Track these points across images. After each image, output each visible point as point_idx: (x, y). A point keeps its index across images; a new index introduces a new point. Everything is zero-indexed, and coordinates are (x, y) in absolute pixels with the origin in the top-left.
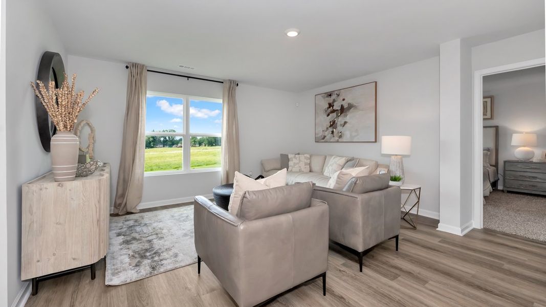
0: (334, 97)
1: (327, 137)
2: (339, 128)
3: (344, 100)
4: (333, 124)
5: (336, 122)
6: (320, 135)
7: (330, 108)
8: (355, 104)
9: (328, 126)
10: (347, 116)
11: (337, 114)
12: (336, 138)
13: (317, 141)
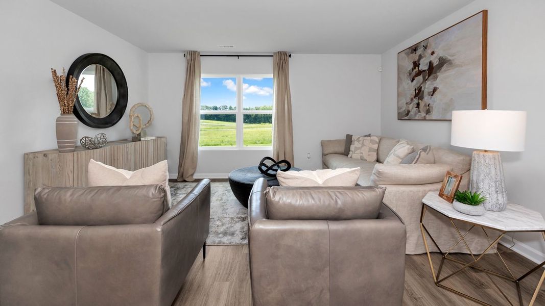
0: (420, 51)
1: (412, 113)
2: (427, 99)
3: (433, 53)
4: (419, 94)
5: (422, 89)
6: (404, 109)
7: (415, 68)
8: (449, 58)
9: (413, 97)
10: (437, 78)
11: (424, 78)
12: (423, 114)
13: (400, 119)
